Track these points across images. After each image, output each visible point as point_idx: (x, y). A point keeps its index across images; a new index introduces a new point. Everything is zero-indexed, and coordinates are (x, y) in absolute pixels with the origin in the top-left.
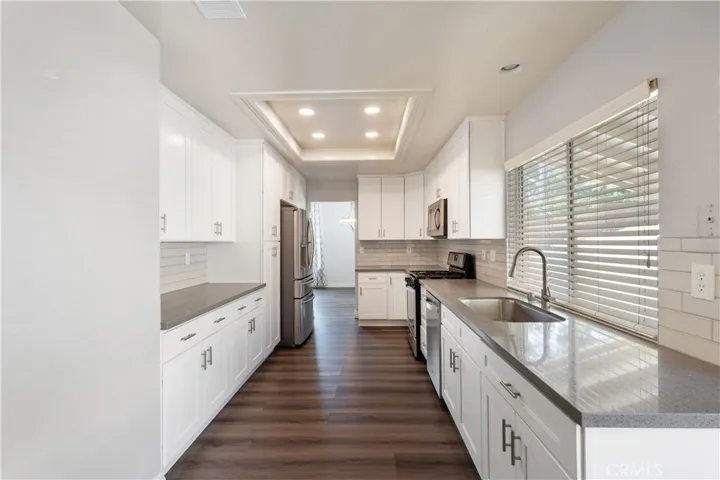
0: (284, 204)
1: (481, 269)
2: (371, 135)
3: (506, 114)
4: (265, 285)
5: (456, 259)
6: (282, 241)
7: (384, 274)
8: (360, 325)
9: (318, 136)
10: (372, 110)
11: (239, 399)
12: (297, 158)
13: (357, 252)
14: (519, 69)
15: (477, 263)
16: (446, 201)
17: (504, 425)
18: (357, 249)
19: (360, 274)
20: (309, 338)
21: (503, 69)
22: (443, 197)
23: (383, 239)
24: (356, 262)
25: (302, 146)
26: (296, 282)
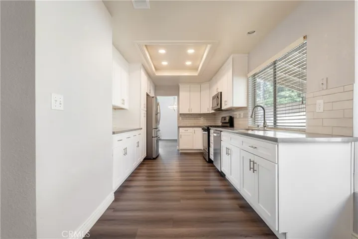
0: (147, 95)
1: (236, 122)
2: (188, 63)
3: (249, 53)
4: (141, 129)
5: (225, 119)
6: (147, 111)
7: (191, 129)
8: (180, 152)
9: (165, 63)
10: (191, 51)
11: (131, 178)
12: (154, 74)
13: (178, 119)
14: (255, 33)
15: (235, 120)
16: (221, 93)
17: (250, 161)
18: (178, 118)
19: (180, 129)
20: (158, 156)
21: (248, 33)
22: (220, 91)
23: (191, 113)
24: (178, 124)
25: (156, 69)
26: (153, 130)
